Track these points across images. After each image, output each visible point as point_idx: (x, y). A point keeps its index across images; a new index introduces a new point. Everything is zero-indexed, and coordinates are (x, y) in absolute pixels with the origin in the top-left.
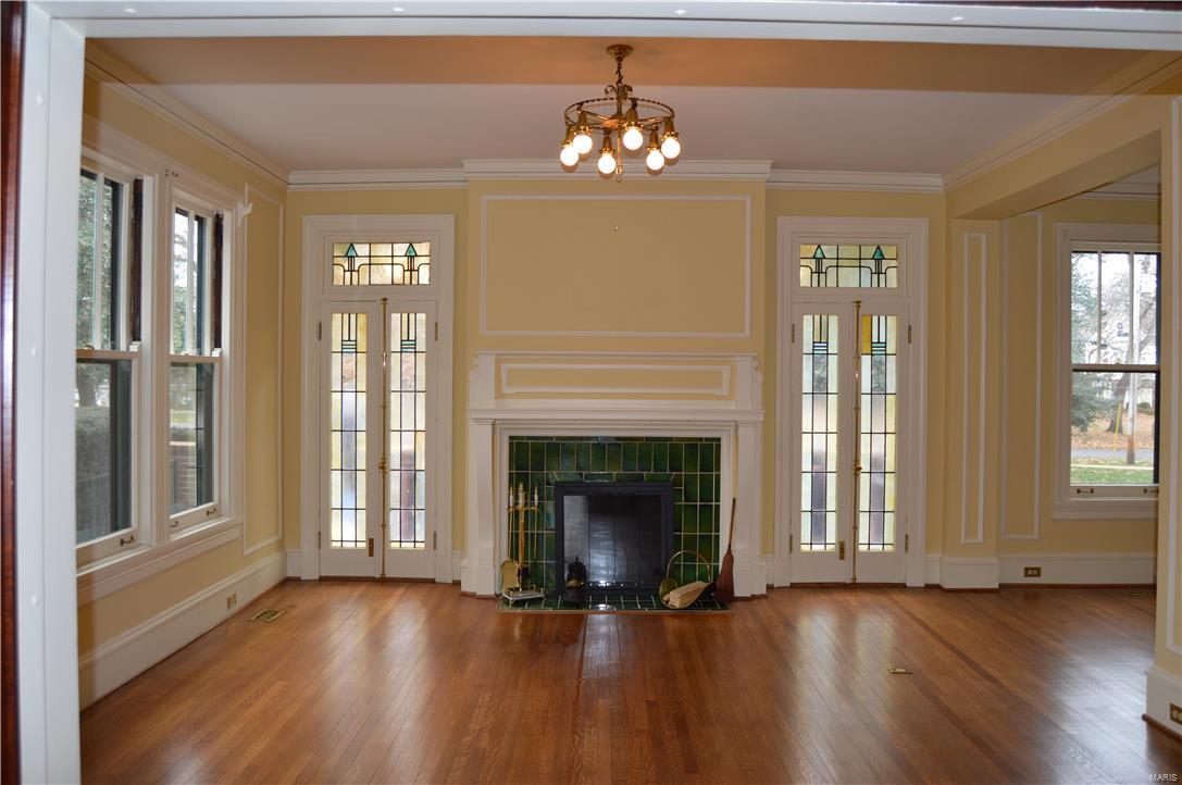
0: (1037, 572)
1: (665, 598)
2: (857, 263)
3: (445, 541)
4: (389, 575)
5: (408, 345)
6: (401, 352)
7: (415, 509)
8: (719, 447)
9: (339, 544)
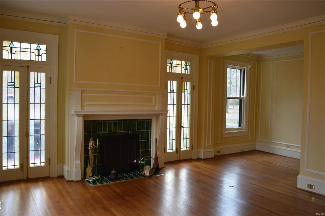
0: (219, 152)
1: (144, 173)
2: (181, 66)
3: (54, 161)
4: (30, 177)
5: (38, 85)
6: (34, 88)
7: (40, 150)
8: (151, 122)
9: (7, 167)
